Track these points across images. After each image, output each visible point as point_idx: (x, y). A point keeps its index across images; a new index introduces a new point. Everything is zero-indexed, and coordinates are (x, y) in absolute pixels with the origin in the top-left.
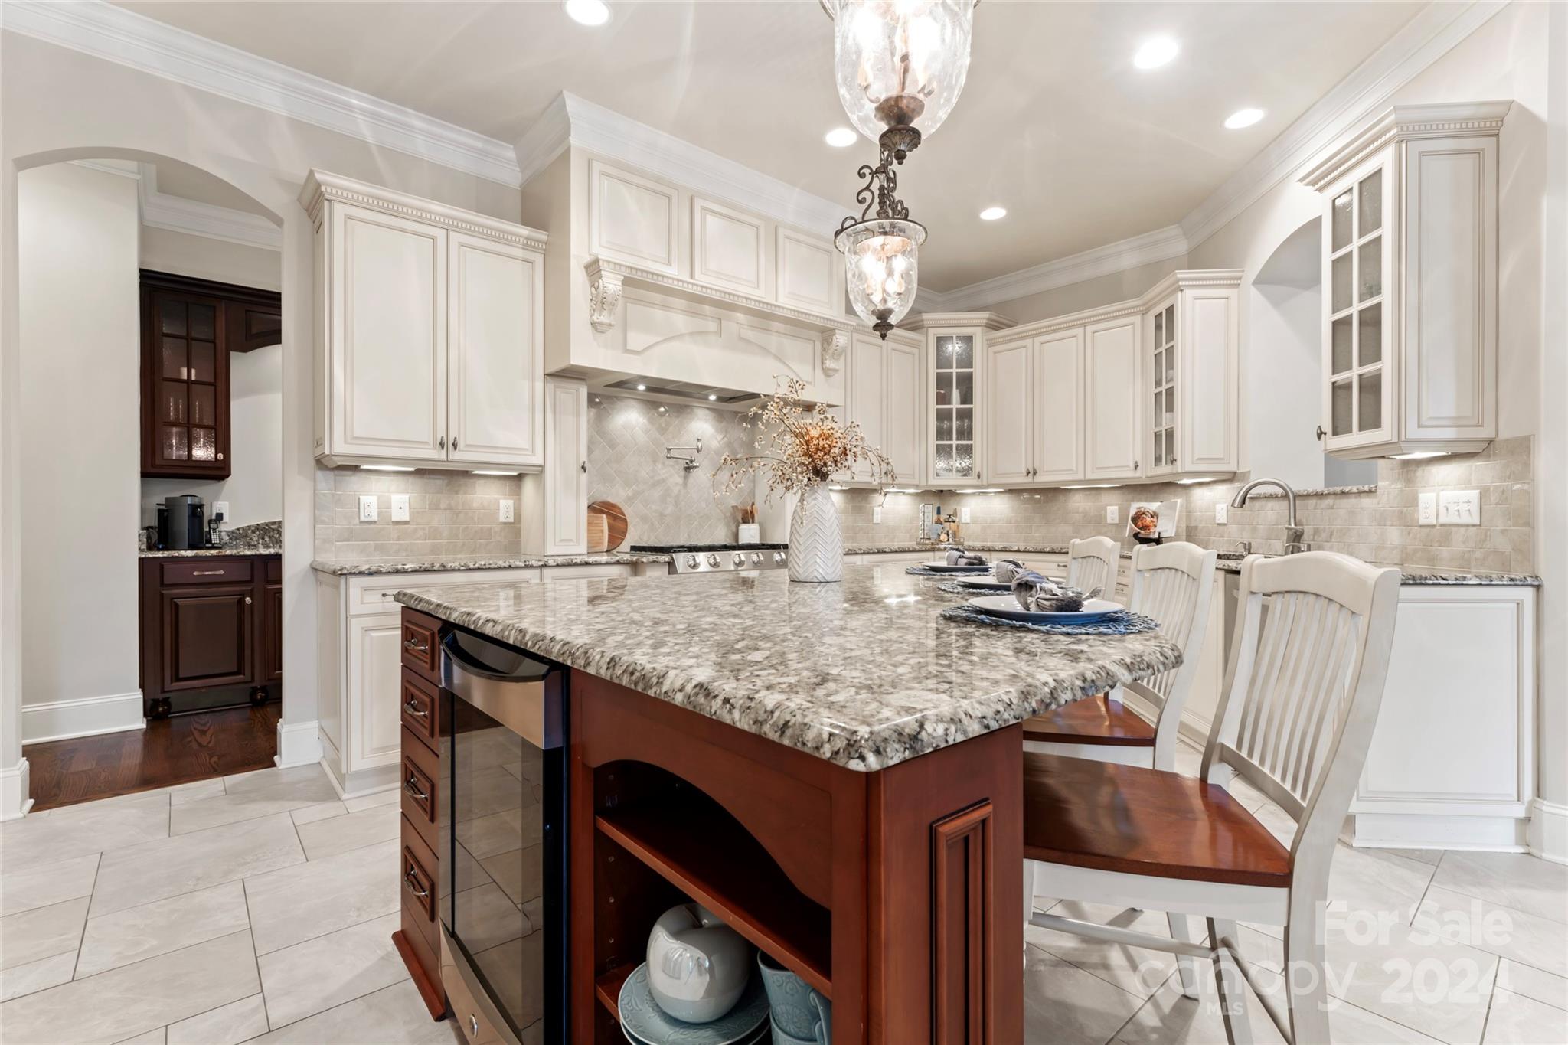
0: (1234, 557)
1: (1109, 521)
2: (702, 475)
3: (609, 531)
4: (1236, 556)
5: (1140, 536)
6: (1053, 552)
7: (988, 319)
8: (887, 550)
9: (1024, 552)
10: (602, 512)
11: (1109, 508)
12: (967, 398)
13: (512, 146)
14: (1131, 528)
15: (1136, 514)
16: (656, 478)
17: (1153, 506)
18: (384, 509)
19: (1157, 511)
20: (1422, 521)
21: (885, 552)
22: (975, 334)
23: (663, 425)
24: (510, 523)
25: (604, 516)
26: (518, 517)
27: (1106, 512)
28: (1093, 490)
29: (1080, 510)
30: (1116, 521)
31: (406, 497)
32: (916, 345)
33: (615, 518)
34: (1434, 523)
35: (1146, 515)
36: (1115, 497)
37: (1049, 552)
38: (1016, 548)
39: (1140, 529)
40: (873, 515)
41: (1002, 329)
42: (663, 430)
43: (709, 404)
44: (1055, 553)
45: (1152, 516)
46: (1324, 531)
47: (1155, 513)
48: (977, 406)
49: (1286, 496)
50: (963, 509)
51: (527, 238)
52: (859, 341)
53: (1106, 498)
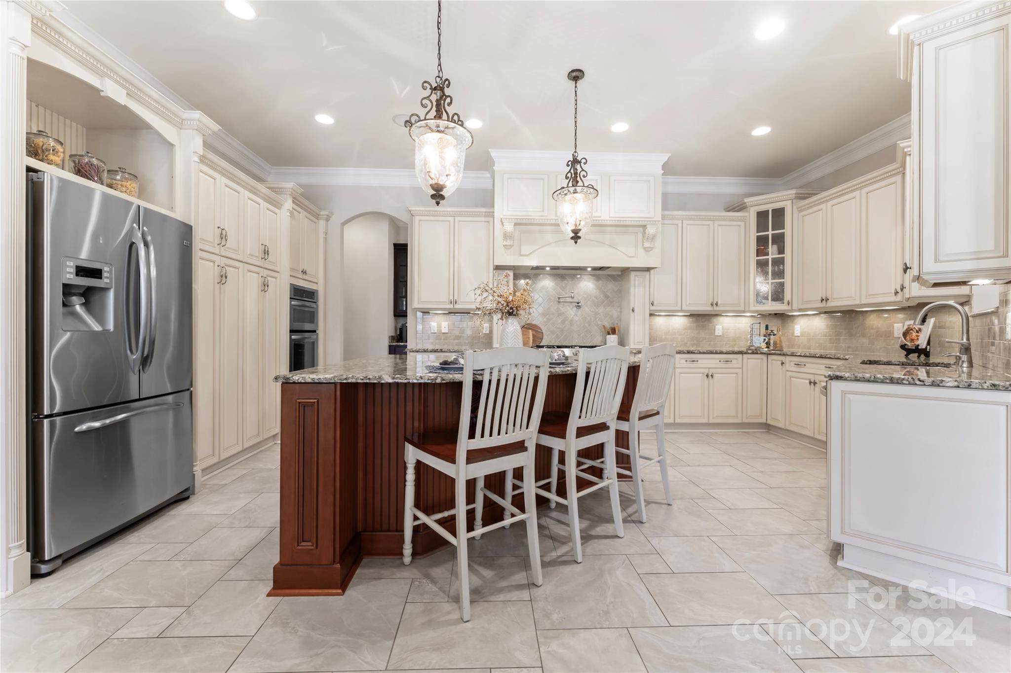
0: (943, 365)
2: (586, 310)
3: (533, 337)
4: (945, 364)
6: (821, 357)
7: (796, 194)
8: (696, 352)
9: (804, 356)
10: (529, 329)
11: (896, 325)
12: (781, 251)
13: (487, 172)
14: (901, 341)
15: (907, 330)
16: (560, 312)
18: (439, 327)
19: (921, 328)
21: (694, 353)
22: (786, 205)
23: (564, 285)
24: (488, 334)
25: (530, 331)
26: (491, 331)
27: (893, 329)
28: (883, 311)
29: (874, 327)
31: (447, 323)
32: (743, 219)
33: (536, 331)
35: (913, 331)
37: (818, 357)
38: (799, 354)
39: (908, 342)
40: (715, 330)
41: (810, 197)
42: (563, 288)
43: (587, 272)
44: (822, 358)
45: (917, 332)
47: (919, 329)
48: (787, 255)
50: (796, 326)
51: (486, 212)
52: (688, 225)
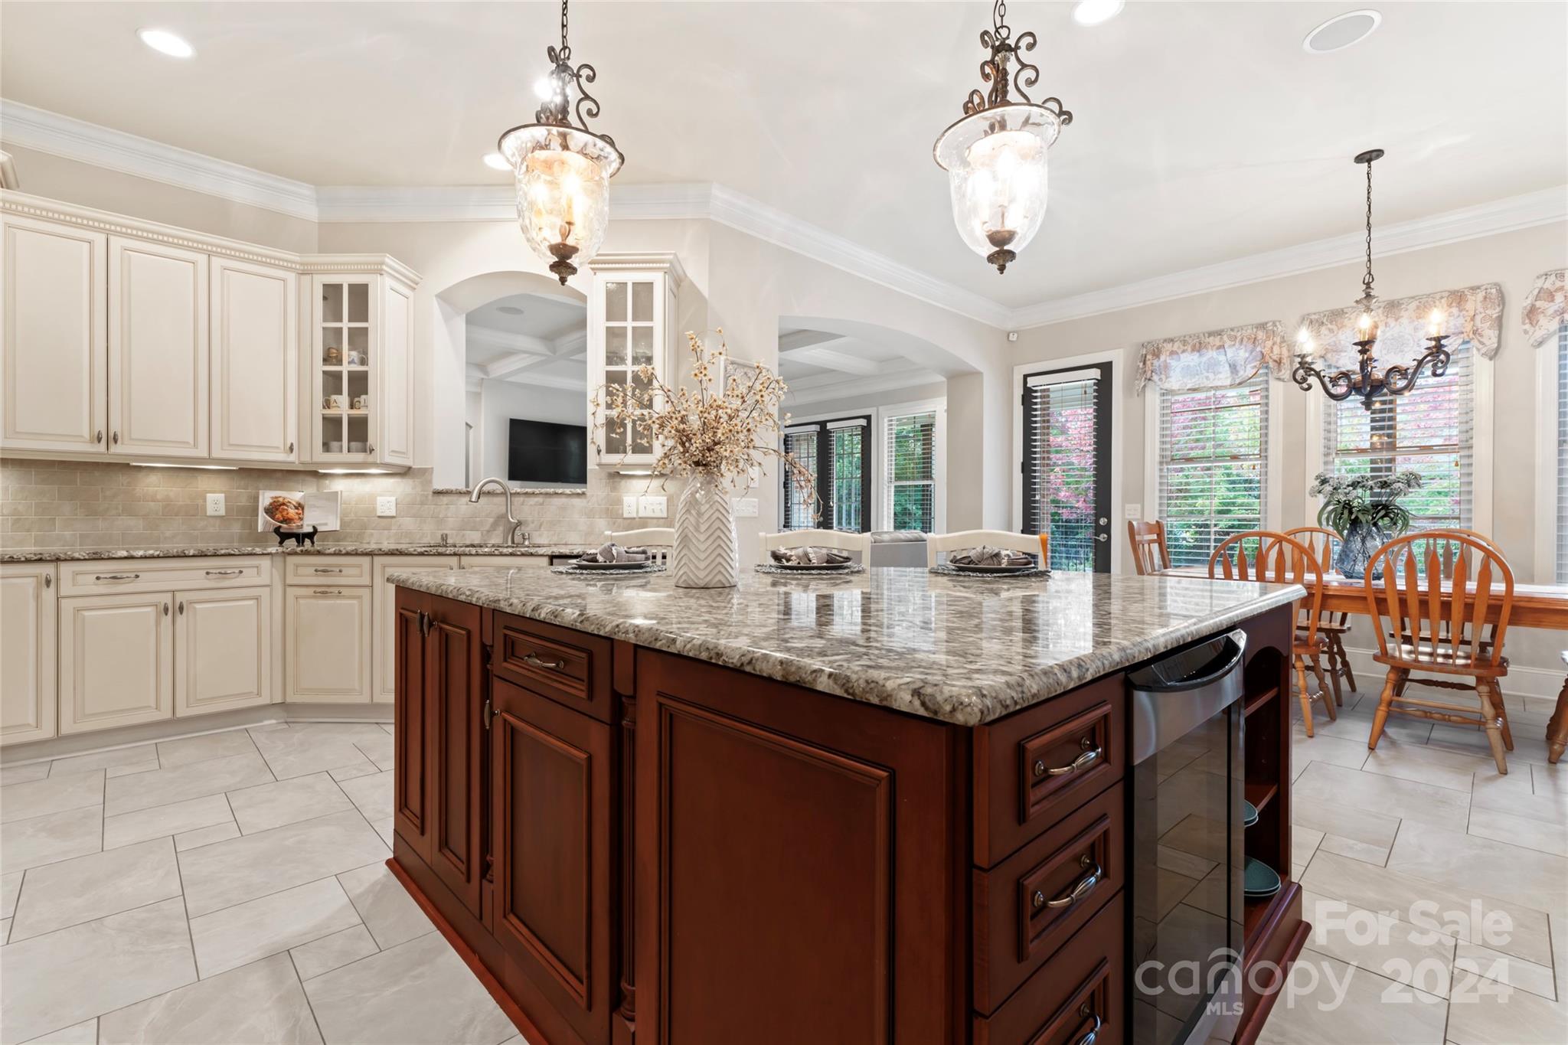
1: (209, 513)
5: (282, 530)
11: (211, 496)
14: (266, 523)
15: (271, 504)
17: (295, 496)
19: (302, 502)
20: (625, 516)
27: (205, 501)
28: (187, 470)
29: (159, 497)
30: (222, 512)
34: (635, 516)
35: (286, 506)
36: (219, 483)
39: (281, 522)
45: (296, 508)
46: (533, 523)
47: (300, 505)
49: (504, 494)
53: (202, 483)
